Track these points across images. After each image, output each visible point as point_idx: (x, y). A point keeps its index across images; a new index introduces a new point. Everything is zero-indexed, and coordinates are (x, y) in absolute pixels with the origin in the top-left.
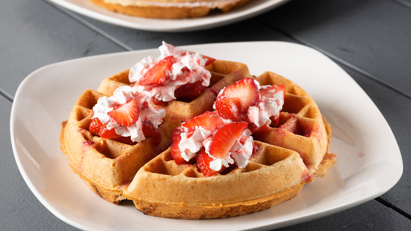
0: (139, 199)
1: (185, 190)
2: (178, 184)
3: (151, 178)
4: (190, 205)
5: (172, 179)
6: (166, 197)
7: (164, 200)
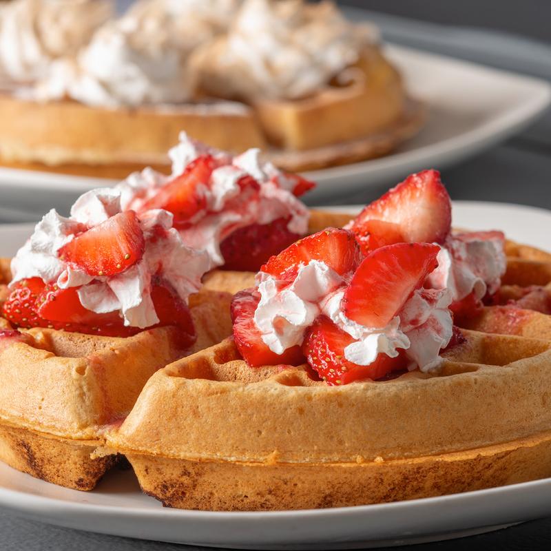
0: (154, 452)
1: (281, 419)
2: (262, 404)
3: (187, 391)
4: (296, 462)
5: (244, 390)
6: (227, 441)
7: (224, 450)
